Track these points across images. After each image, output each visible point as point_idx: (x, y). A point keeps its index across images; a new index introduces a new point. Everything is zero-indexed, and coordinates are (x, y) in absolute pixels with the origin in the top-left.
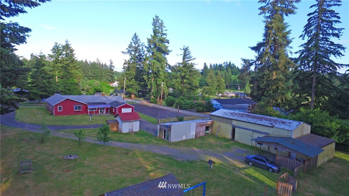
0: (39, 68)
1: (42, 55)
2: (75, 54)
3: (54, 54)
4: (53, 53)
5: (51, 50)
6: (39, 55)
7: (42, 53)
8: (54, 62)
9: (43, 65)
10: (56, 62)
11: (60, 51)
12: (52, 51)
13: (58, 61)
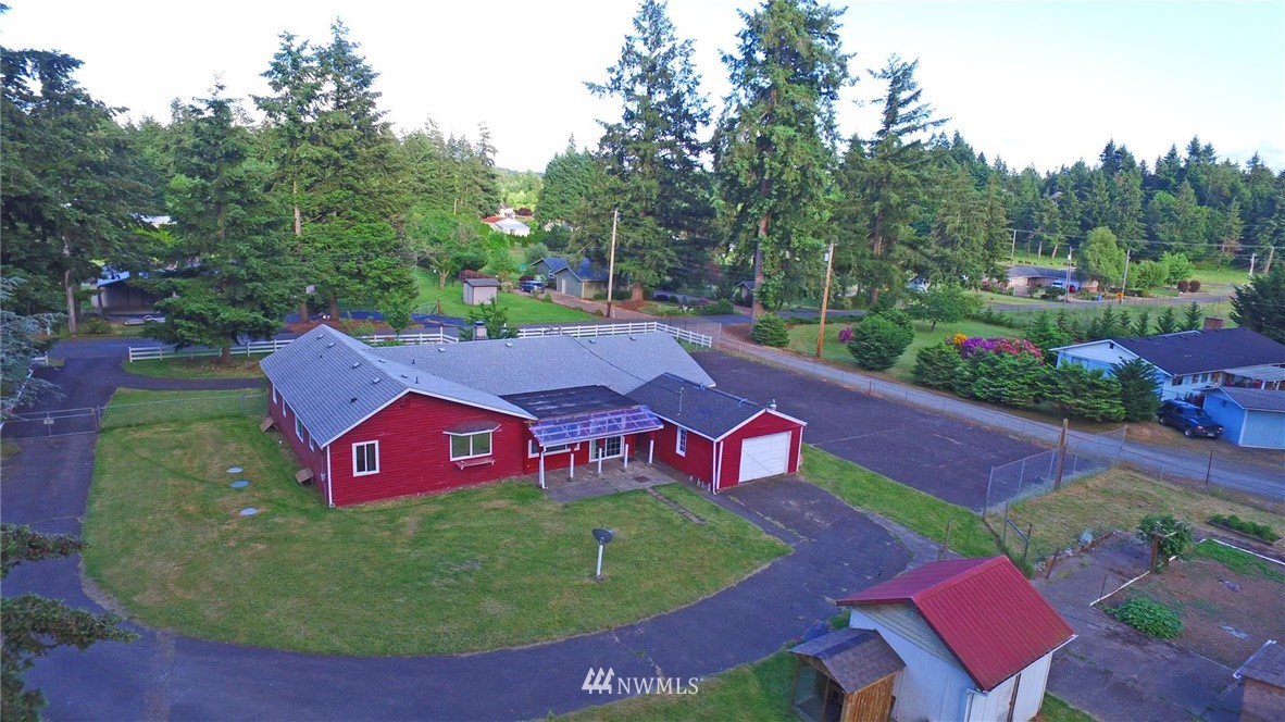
0: (210, 172)
1: (222, 96)
2: (378, 94)
3: (278, 95)
4: (276, 86)
5: (265, 74)
6: (210, 97)
7: (221, 88)
8: (281, 136)
9: (235, 156)
10: (293, 134)
11: (310, 80)
12: (268, 80)
13: (302, 132)
